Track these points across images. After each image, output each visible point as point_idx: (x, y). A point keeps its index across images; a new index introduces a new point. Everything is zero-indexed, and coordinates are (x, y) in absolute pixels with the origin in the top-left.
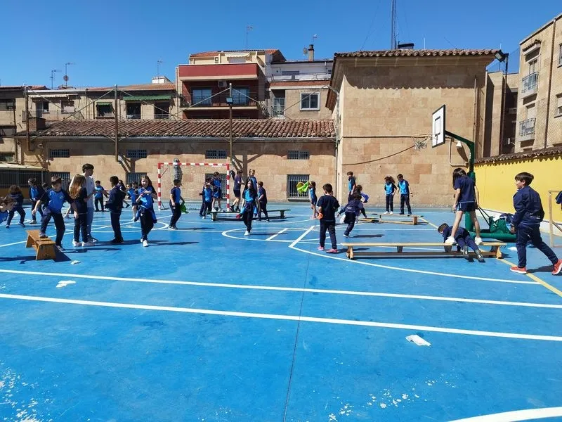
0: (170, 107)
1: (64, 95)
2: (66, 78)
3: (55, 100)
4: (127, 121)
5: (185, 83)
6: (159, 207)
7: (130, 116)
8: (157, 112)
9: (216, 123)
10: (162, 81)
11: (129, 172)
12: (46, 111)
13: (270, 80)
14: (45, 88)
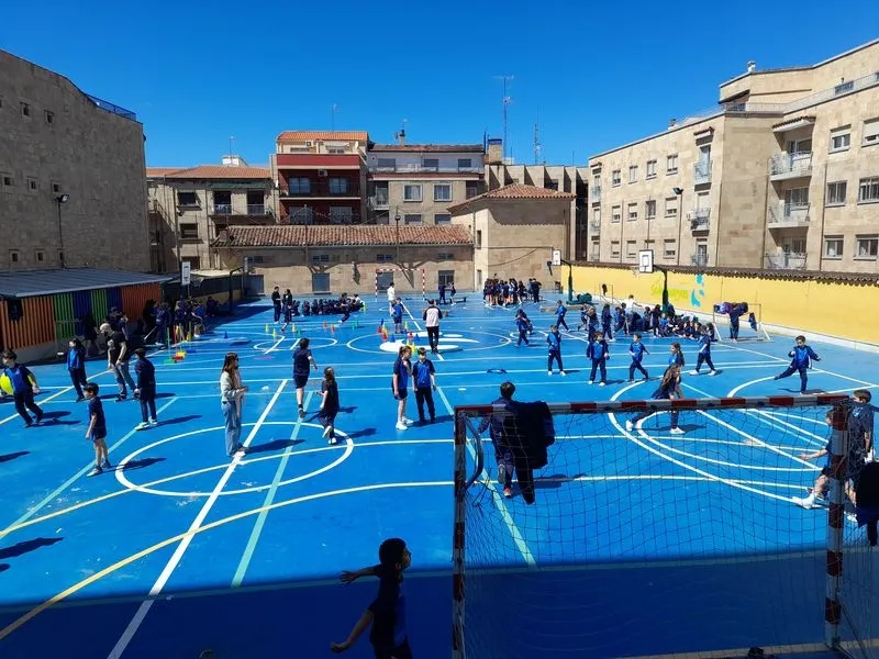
0: (265, 196)
5: (281, 172)
8: (250, 201)
10: (236, 162)
13: (371, 170)
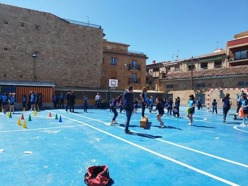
0: (222, 62)
1: (176, 63)
2: (177, 57)
3: (172, 66)
4: (198, 71)
5: (231, 49)
6: (208, 110)
7: (202, 69)
8: (215, 65)
9: (245, 67)
10: (219, 51)
11: (197, 93)
12: (169, 70)
14: (170, 62)
